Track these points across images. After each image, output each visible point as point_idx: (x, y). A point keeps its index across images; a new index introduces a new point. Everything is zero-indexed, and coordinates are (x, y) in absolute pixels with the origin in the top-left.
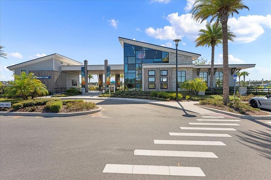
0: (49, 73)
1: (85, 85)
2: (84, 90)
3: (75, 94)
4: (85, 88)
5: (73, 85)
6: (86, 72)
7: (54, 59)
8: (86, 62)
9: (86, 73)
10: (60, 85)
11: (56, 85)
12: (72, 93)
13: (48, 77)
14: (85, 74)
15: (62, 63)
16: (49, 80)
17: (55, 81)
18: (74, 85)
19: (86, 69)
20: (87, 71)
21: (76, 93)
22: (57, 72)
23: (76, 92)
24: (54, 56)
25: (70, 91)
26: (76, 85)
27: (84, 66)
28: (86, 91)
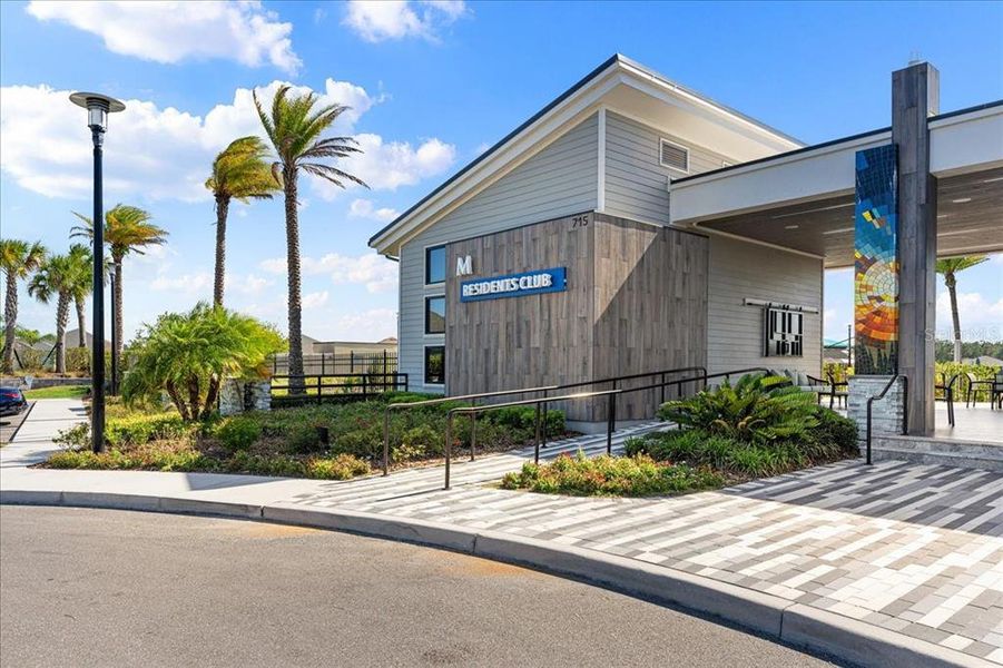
0: (553, 240)
1: (897, 343)
2: (887, 414)
3: (782, 450)
4: (896, 387)
5: (767, 353)
6: (915, 194)
7: (607, 111)
8: (911, 85)
9: (912, 215)
10: (648, 351)
11: (604, 352)
12: (746, 437)
13: (543, 280)
14: (898, 230)
15: (675, 155)
16: (559, 301)
17: (600, 308)
18: (782, 349)
19: (910, 163)
20: (933, 182)
21: (795, 437)
22: (623, 223)
23: (793, 426)
24: (607, 87)
25: (723, 411)
26: (797, 350)
27: (884, 140)
28: (914, 422)
